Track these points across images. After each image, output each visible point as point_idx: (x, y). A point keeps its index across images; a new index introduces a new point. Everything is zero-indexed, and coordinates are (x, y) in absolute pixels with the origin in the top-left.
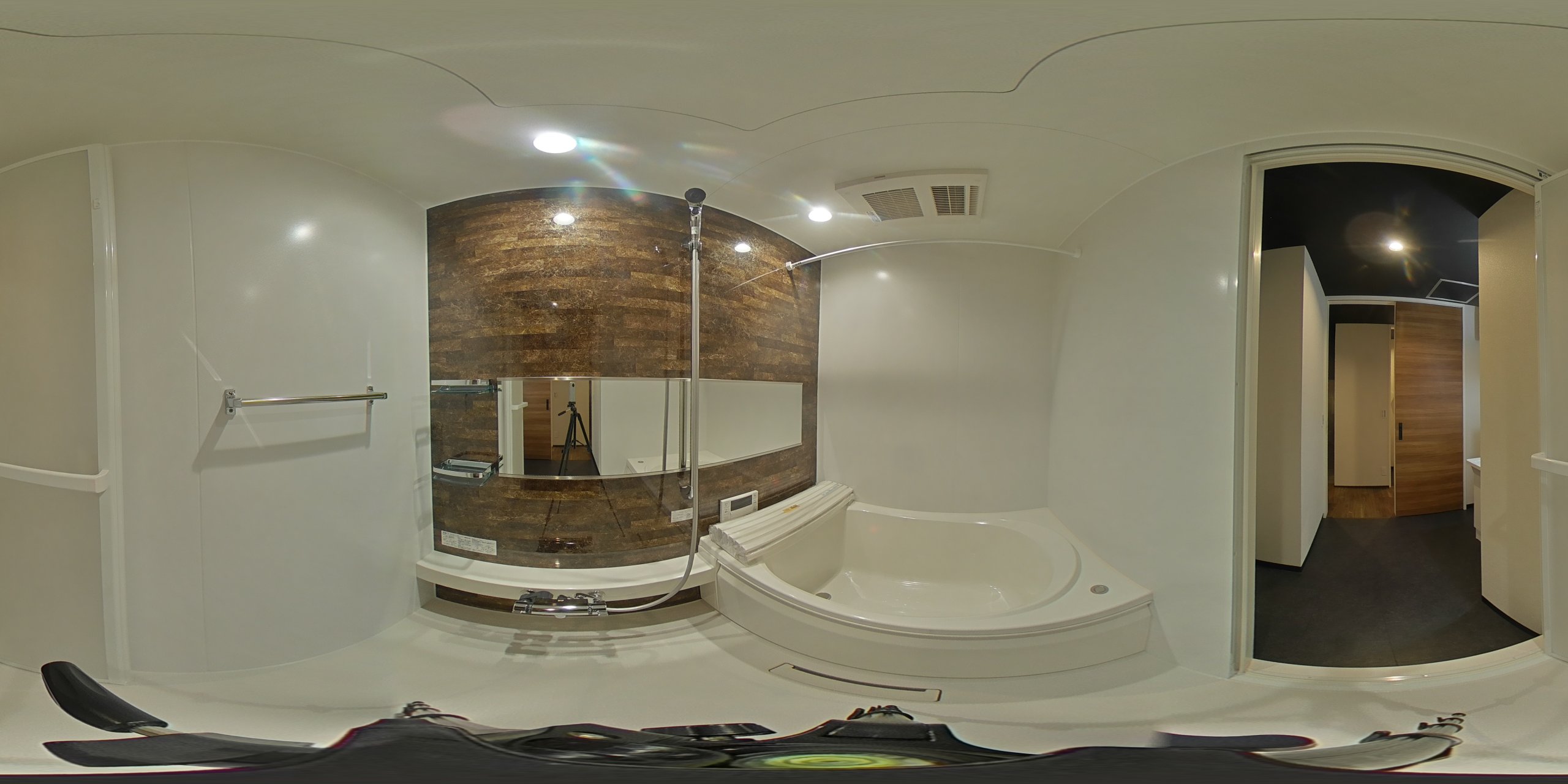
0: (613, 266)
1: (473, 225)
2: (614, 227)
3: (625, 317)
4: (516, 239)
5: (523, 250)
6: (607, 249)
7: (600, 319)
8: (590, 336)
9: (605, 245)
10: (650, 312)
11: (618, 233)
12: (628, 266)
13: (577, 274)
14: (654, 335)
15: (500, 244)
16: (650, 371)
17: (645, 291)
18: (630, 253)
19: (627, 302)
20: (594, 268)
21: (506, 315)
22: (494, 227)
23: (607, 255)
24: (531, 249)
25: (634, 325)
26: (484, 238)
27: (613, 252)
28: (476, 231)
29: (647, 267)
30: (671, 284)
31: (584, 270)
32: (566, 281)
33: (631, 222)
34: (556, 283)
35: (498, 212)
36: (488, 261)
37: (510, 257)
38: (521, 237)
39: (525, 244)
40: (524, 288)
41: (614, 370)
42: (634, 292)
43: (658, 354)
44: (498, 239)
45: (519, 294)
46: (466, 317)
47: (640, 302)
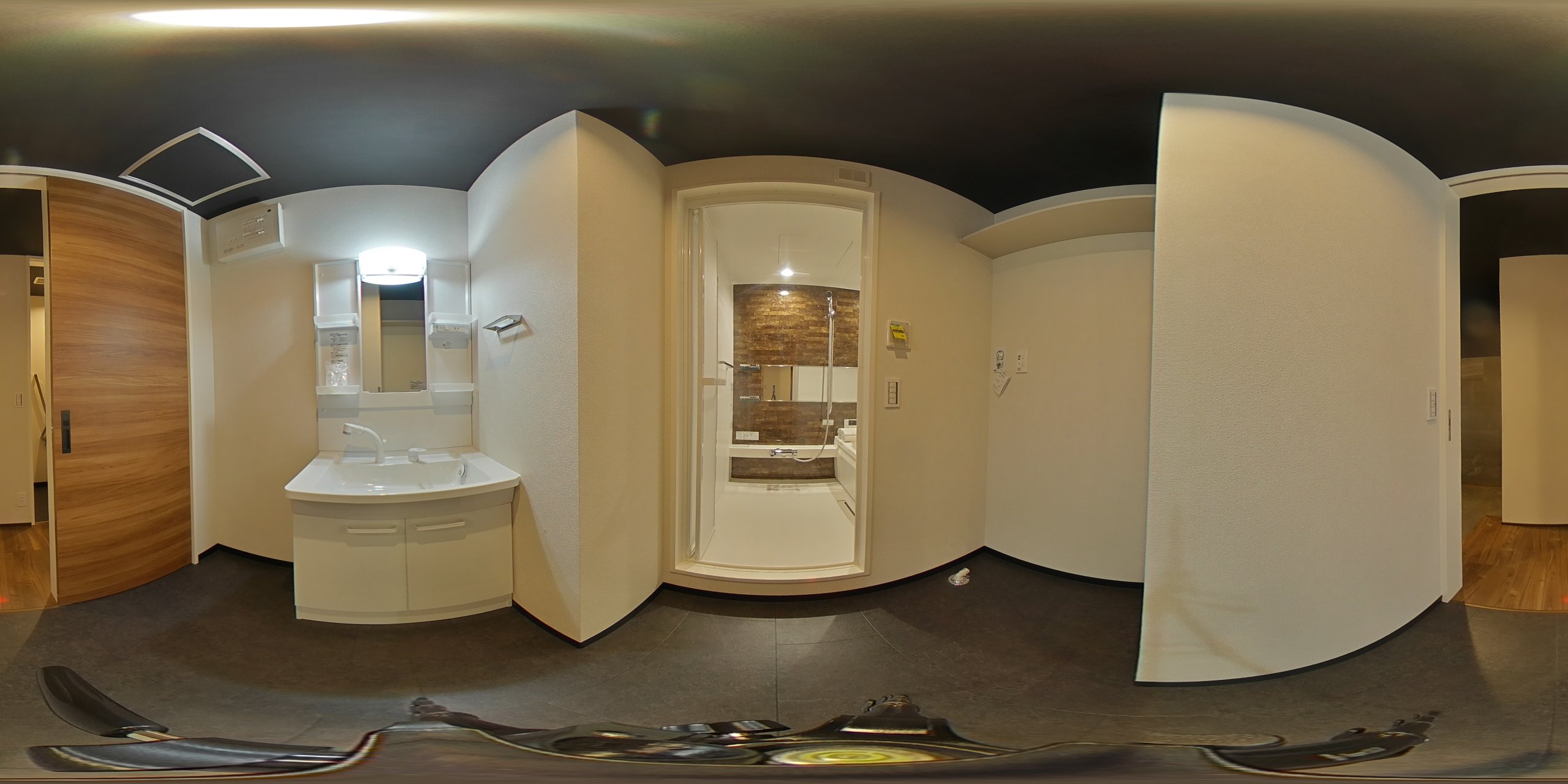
0: (803, 324)
1: (753, 300)
2: (803, 306)
3: (807, 344)
4: (769, 310)
5: (772, 316)
6: (801, 317)
7: (797, 345)
8: (793, 352)
9: (800, 315)
10: (816, 342)
11: (805, 309)
12: (808, 324)
13: (790, 328)
14: (818, 351)
15: (763, 312)
16: (816, 364)
17: (813, 334)
18: (809, 318)
19: (808, 339)
20: (796, 325)
21: (765, 342)
22: (761, 303)
23: (801, 320)
24: (775, 316)
25: (810, 347)
26: (758, 308)
27: (803, 319)
28: (755, 303)
29: (815, 324)
30: (824, 330)
31: (793, 326)
32: (787, 330)
33: (810, 303)
34: (783, 331)
35: (763, 295)
36: (758, 319)
37: (767, 318)
38: (771, 310)
39: (772, 313)
40: (771, 332)
41: (802, 363)
42: (811, 335)
43: (818, 358)
44: (762, 309)
45: (770, 334)
46: (750, 341)
47: (812, 339)
